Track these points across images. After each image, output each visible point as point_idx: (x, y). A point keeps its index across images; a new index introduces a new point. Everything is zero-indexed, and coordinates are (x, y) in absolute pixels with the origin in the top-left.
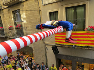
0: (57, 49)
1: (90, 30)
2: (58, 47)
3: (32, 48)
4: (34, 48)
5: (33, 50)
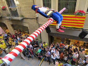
0: (49, 29)
1: (78, 14)
2: (50, 27)
3: (27, 27)
4: (30, 27)
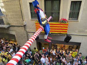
1: (62, 22)
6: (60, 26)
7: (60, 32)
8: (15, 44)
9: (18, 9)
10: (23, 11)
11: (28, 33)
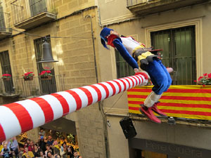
1: (207, 83)
3: (74, 122)
5: (77, 126)
6: (200, 95)
7: (202, 117)
8: (72, 148)
9: (89, 59)
10: (100, 63)
11: (108, 119)
